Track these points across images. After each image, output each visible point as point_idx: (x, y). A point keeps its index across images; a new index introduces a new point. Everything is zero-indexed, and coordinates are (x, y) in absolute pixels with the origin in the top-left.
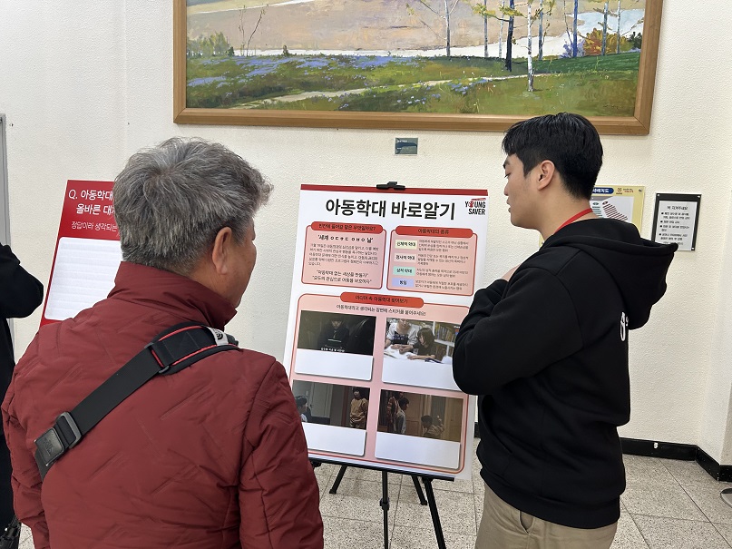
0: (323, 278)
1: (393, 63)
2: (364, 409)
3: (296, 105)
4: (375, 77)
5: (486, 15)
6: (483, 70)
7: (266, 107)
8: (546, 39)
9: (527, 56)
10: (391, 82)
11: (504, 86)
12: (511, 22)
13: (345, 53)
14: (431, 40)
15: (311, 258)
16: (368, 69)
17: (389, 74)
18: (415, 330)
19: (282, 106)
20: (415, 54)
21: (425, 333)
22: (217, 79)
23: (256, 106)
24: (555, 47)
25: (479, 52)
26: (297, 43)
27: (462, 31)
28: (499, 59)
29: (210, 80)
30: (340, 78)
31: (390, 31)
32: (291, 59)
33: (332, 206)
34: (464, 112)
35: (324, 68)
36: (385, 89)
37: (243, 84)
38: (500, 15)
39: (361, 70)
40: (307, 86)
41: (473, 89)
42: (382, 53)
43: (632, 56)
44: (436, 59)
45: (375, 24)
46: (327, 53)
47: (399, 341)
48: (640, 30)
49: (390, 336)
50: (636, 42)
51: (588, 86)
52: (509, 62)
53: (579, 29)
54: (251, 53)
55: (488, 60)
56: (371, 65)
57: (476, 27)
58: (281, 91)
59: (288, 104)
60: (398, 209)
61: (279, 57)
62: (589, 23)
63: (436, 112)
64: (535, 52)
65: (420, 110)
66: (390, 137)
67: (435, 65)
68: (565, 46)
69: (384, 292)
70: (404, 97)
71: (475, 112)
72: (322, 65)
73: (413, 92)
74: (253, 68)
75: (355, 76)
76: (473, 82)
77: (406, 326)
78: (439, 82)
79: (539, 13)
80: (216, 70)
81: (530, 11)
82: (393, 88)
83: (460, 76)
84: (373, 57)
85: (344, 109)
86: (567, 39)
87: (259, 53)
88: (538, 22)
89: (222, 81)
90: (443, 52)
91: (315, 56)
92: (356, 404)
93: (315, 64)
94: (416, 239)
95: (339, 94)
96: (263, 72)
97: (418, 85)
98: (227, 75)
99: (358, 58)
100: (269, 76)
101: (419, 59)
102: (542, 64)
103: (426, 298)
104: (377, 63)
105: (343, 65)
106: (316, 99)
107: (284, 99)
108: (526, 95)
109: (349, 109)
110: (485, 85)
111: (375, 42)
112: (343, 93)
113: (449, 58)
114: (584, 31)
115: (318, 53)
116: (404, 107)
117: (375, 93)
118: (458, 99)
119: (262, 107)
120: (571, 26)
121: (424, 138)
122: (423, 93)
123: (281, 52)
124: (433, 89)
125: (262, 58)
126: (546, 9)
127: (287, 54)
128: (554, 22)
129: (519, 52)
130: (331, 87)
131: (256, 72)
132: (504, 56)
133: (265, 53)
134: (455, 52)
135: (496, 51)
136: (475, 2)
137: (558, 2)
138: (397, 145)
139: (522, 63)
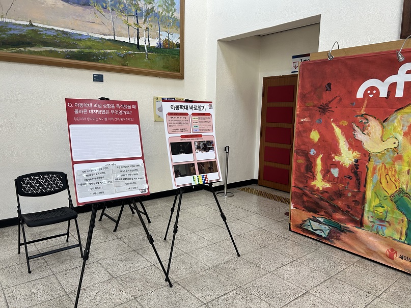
0: (175, 131)
1: (90, 39)
2: (194, 169)
3: (40, 53)
4: (82, 44)
5: (128, 25)
6: (129, 48)
7: (21, 52)
8: (151, 39)
9: (144, 45)
10: (90, 48)
11: (137, 55)
12: (138, 30)
13: (65, 30)
14: (107, 31)
15: (170, 125)
16: (78, 40)
17: (89, 44)
18: (202, 144)
19: (31, 53)
20: (100, 36)
21: (204, 144)
23: (14, 51)
24: (154, 43)
26: (37, 20)
27: (119, 30)
28: (134, 44)
30: (64, 42)
31: (88, 23)
32: (34, 28)
33: (172, 107)
34: (123, 65)
35: (54, 36)
36: (87, 51)
37: (4, 38)
38: (133, 26)
39: (74, 40)
40: (45, 44)
41: (126, 55)
43: (177, 50)
44: (109, 40)
45: (80, 19)
47: (198, 148)
48: (179, 41)
49: (196, 147)
50: (178, 45)
52: (139, 47)
55: (131, 44)
56: (79, 38)
57: (125, 29)
58: (30, 44)
59: (34, 52)
60: (191, 107)
61: (27, 26)
63: (111, 64)
64: (147, 44)
65: (105, 62)
66: (90, 74)
67: (109, 43)
68: (157, 43)
69: (192, 134)
70: (97, 55)
71: (127, 66)
72: (53, 34)
73: (101, 54)
74: (10, 29)
75: (72, 42)
76: (126, 52)
78: (112, 51)
79: (147, 29)
81: (144, 27)
82: (91, 51)
83: (120, 49)
84: (80, 35)
85: (67, 58)
86: (157, 40)
87: (13, 21)
88: (147, 32)
90: (112, 38)
91: (49, 29)
92: (192, 168)
93: (49, 33)
94: (197, 117)
95: (64, 50)
96: (17, 32)
97: (103, 51)
99: (73, 33)
100: (21, 35)
101: (102, 39)
102: (150, 49)
103: (203, 134)
104: (82, 38)
105: (65, 35)
106: (51, 51)
107: (32, 49)
108: (145, 60)
109: (70, 58)
110: (130, 54)
111: (81, 27)
112: (66, 50)
113: (115, 40)
115: (51, 27)
116: (97, 60)
117: (83, 52)
118: (120, 59)
119: (18, 52)
120: (158, 36)
121: (106, 75)
122: (105, 54)
123: (28, 23)
124: (109, 54)
125: (15, 24)
126: (150, 28)
127: (31, 25)
128: (152, 33)
129: (141, 43)
130: (59, 46)
131: (12, 32)
132: (136, 43)
133: (18, 22)
134: (117, 38)
135: (133, 41)
136: (123, 18)
137: (154, 26)
138: (94, 77)
139: (143, 47)
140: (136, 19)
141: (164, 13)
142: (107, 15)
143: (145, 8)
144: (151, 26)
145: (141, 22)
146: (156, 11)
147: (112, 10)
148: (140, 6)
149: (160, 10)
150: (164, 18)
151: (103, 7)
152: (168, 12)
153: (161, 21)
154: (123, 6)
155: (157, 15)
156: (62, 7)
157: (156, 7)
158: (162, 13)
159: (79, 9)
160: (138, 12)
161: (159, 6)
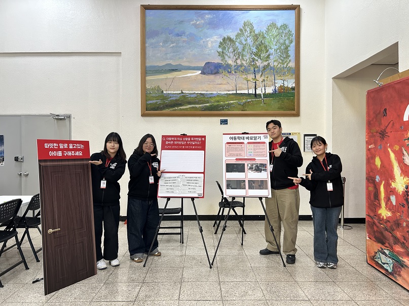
0: (231, 155)
1: (219, 95)
2: (245, 185)
3: (186, 109)
4: (213, 100)
5: (248, 80)
6: (248, 97)
7: (176, 110)
8: (266, 88)
9: (261, 93)
10: (218, 101)
11: (254, 102)
12: (255, 83)
13: (202, 92)
14: (231, 88)
15: (227, 151)
16: (210, 97)
17: (217, 99)
18: (254, 166)
19: (181, 109)
20: (226, 92)
21: (257, 166)
22: (158, 101)
23: (172, 110)
24: (270, 90)
25: (246, 92)
26: (186, 89)
27: (240, 85)
28: (252, 94)
29: (155, 101)
30: (201, 100)
31: (217, 85)
32: (184, 94)
33: (231, 138)
34: (242, 111)
35: (195, 97)
36: (216, 104)
37: (167, 103)
38: (252, 80)
39: (208, 98)
40: (190, 103)
41: (245, 103)
42: (215, 92)
43: (293, 93)
44: (233, 94)
45: (212, 83)
46: (196, 92)
47: (251, 168)
48: (294, 85)
49: (249, 168)
50: (293, 89)
51: (280, 102)
52: (255, 95)
53: (276, 85)
54: (169, 92)
55: (249, 94)
56: (211, 96)
57: (245, 84)
58: (181, 105)
59: (183, 109)
60: (247, 138)
61: (180, 94)
62: (279, 83)
63: (233, 111)
64: (264, 92)
65: (228, 110)
66: (218, 120)
67: (232, 96)
68: (273, 90)
69: (246, 158)
70: (223, 106)
71: (246, 111)
73: (226, 105)
74: (170, 97)
75: (206, 99)
76: (245, 101)
77: (252, 165)
78: (234, 101)
79: (264, 80)
80: (157, 98)
81: (261, 80)
82: (219, 103)
83: (241, 99)
84: (212, 94)
85: (203, 110)
86: (273, 88)
87: (172, 92)
88: (264, 83)
89: (159, 102)
90: (235, 92)
92: (242, 184)
93: (192, 96)
94: (252, 145)
95: (201, 106)
96: (174, 98)
97: (227, 102)
98: (161, 100)
99: (207, 94)
100: (176, 100)
101: (227, 94)
102: (266, 95)
103: (256, 158)
104: (213, 96)
105: (202, 96)
106: (193, 107)
108: (262, 105)
109: (204, 110)
110: (248, 102)
111: (213, 89)
113: (236, 94)
114: (278, 85)
115: (193, 92)
116: (223, 110)
117: (213, 105)
118: (240, 107)
119: (174, 110)
120: (274, 84)
121: (229, 119)
122: (229, 105)
123: (180, 92)
124: (232, 104)
125: (173, 94)
126: (266, 79)
127: (182, 93)
128: (268, 83)
129: (258, 92)
130: (198, 103)
131: (171, 99)
132: (254, 93)
133: (175, 92)
134: (238, 92)
135: (252, 91)
136: (244, 76)
137: (269, 77)
138: (221, 122)
139: (260, 95)
140: (254, 75)
141: (279, 66)
142: (231, 77)
143: (261, 65)
144: (267, 78)
145: (258, 76)
146: (272, 66)
147: (235, 72)
148: (258, 65)
149: (276, 64)
150: (279, 69)
151: (229, 72)
152: (283, 64)
153: (277, 72)
154: (243, 68)
155: (273, 69)
156: (200, 78)
157: (272, 62)
158: (277, 66)
159: (212, 77)
160: (256, 69)
161: (274, 61)
